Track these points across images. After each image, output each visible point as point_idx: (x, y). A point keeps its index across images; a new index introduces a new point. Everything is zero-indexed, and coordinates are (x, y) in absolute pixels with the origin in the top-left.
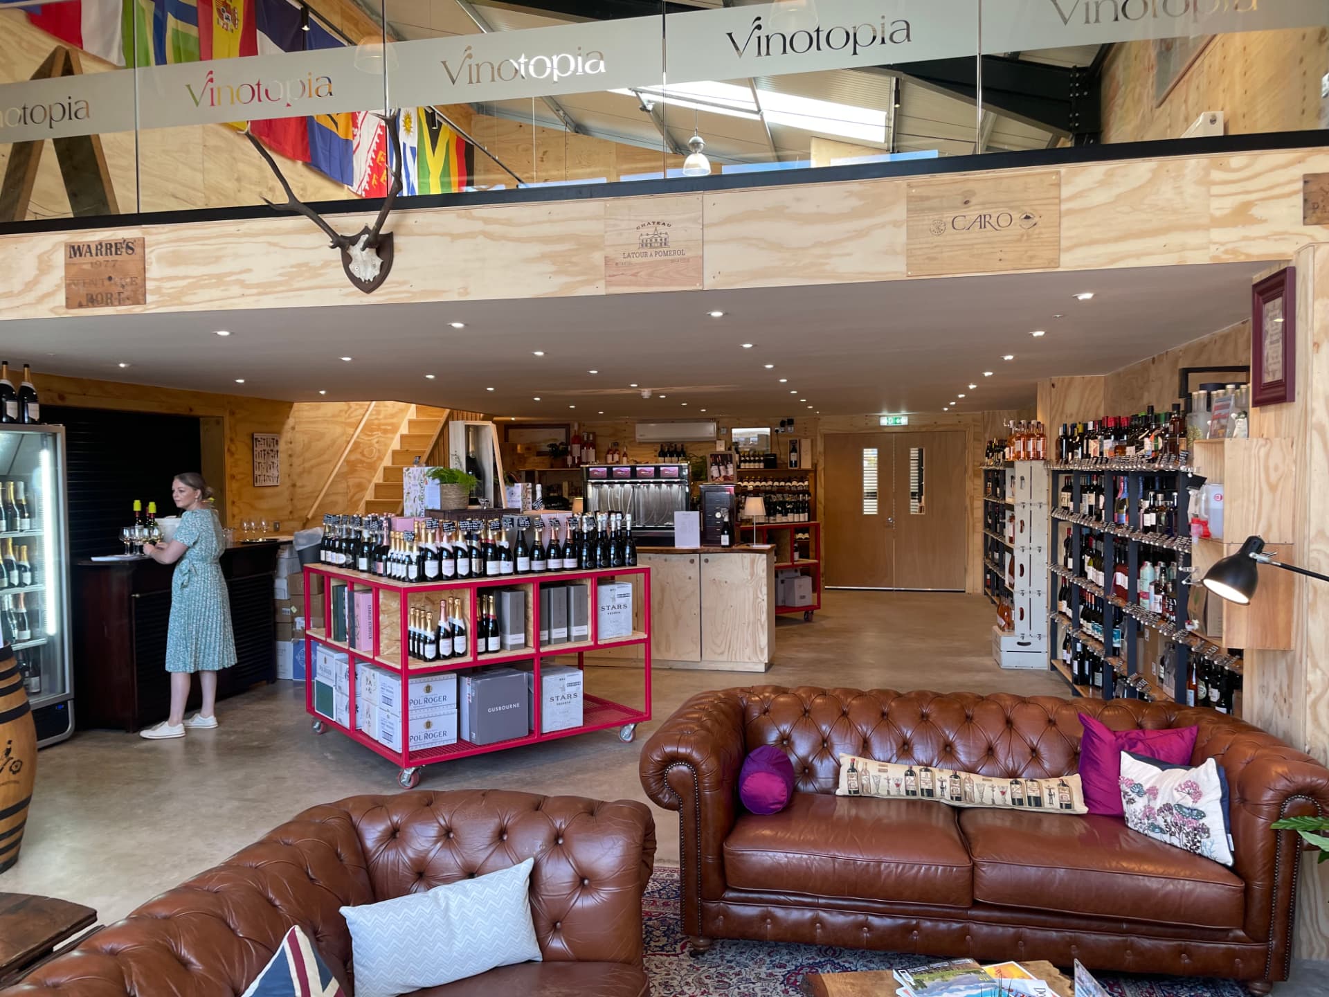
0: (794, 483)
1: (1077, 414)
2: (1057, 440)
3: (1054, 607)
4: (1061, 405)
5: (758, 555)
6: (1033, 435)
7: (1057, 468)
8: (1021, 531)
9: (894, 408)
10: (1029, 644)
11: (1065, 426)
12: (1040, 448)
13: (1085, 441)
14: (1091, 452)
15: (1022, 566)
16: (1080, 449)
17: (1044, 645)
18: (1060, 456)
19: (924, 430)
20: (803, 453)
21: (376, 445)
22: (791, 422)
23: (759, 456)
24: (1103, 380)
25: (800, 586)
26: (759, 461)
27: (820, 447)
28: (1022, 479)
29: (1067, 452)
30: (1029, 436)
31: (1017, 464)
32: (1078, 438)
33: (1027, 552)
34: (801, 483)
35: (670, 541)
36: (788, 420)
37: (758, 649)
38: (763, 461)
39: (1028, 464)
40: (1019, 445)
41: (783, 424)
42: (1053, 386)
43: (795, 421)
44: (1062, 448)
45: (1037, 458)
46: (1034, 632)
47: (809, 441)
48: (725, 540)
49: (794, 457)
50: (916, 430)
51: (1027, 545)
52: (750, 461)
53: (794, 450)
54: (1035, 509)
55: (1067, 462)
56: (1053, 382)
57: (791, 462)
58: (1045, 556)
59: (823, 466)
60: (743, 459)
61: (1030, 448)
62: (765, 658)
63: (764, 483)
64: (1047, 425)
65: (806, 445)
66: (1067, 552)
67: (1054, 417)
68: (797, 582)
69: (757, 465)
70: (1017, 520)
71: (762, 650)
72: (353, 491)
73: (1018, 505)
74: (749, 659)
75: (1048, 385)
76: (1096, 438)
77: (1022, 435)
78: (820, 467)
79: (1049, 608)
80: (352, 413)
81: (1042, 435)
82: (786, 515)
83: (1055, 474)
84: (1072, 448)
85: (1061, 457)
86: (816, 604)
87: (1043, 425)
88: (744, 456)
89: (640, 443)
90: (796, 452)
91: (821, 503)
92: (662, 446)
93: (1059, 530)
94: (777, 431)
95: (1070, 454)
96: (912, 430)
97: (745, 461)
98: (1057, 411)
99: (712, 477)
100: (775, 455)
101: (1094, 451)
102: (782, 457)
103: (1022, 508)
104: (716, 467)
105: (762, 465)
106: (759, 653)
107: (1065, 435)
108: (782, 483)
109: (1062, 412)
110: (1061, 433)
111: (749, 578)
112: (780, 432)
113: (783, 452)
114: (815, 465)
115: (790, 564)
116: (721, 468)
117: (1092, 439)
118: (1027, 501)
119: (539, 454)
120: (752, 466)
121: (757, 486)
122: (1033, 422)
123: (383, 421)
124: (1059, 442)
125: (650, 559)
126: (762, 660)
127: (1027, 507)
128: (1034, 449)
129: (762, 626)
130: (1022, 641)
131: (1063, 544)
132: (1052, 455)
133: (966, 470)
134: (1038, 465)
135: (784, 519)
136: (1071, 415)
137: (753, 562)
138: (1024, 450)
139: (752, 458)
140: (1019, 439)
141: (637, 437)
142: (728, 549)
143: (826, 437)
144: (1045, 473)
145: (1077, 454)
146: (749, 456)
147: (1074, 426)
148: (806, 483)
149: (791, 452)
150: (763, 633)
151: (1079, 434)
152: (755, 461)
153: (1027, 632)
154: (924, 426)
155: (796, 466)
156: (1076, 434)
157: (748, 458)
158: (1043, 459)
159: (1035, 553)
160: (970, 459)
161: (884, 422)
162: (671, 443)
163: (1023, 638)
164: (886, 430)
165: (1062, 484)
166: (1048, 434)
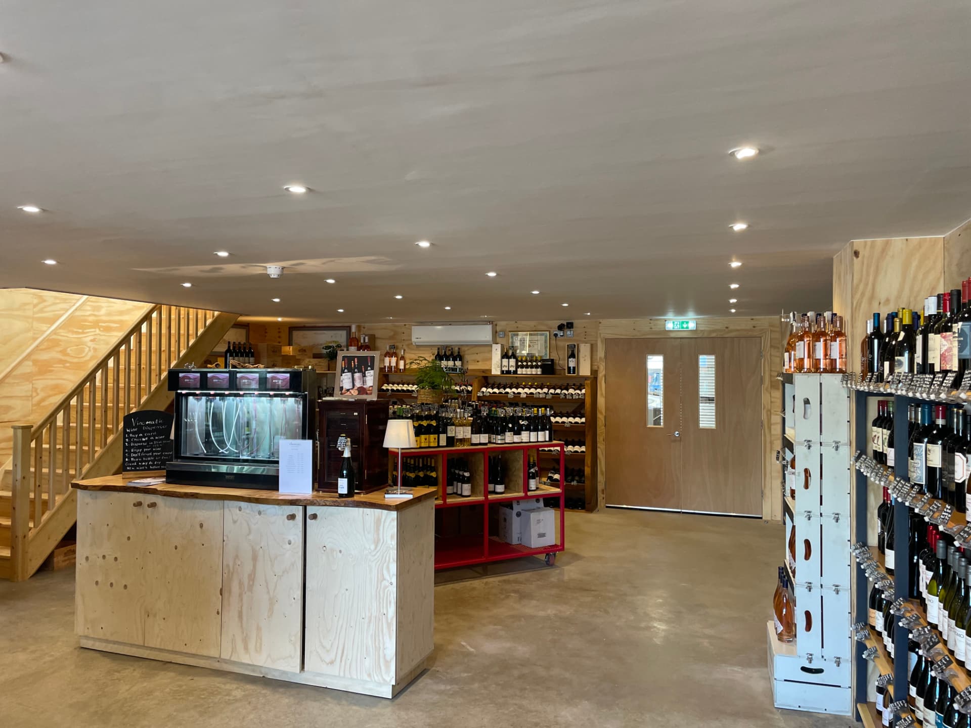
0: (571, 391)
1: (898, 297)
2: (863, 343)
3: (861, 618)
4: (870, 286)
5: (385, 512)
6: (824, 334)
7: (864, 388)
8: (806, 487)
9: (681, 310)
10: (820, 671)
11: (877, 316)
12: (835, 354)
13: (919, 338)
14: (934, 359)
15: (807, 543)
16: (906, 354)
17: (846, 675)
18: (868, 367)
19: (714, 335)
20: (581, 360)
21: (90, 344)
22: (570, 326)
23: (536, 361)
24: (941, 244)
25: (539, 521)
26: (537, 367)
27: (601, 353)
28: (807, 402)
29: (882, 360)
30: (817, 336)
31: (798, 378)
32: (902, 334)
33: (816, 521)
34: (578, 391)
35: (272, 482)
36: (568, 323)
37: (382, 660)
38: (541, 367)
39: (815, 378)
40: (801, 349)
41: (561, 327)
42: (856, 254)
43: (574, 325)
44: (872, 352)
45: (832, 369)
46: (830, 651)
47: (588, 346)
48: (343, 485)
49: (572, 363)
50: (706, 335)
51: (815, 509)
52: (527, 367)
53: (572, 355)
54: (828, 451)
55: (880, 378)
56: (855, 248)
57: (569, 368)
58: (846, 529)
59: (604, 373)
60: (520, 363)
61: (820, 353)
62: (390, 678)
63: (539, 390)
64: (847, 318)
65: (584, 350)
66: (882, 528)
67: (859, 304)
68: (533, 516)
69: (534, 371)
70: (800, 467)
71: (387, 663)
72: (42, 395)
73: (800, 444)
74: (369, 675)
75: (849, 252)
76: (948, 329)
77: (806, 333)
78: (601, 374)
79: (854, 614)
80: (46, 307)
81: (839, 334)
82: (520, 434)
83: (861, 398)
84: (889, 353)
85: (871, 369)
86: (559, 544)
87: (841, 318)
88: (521, 361)
89: (418, 346)
90: (574, 357)
91: (601, 413)
92: (439, 349)
93: (870, 488)
94: (556, 335)
95: (887, 364)
96: (700, 335)
97: (522, 367)
98: (863, 294)
99: (342, 388)
100: (552, 360)
101: (943, 357)
102: (561, 362)
103: (806, 449)
104: (349, 374)
105: (539, 371)
106: (383, 668)
107: (877, 332)
108: (558, 391)
109: (872, 297)
110: (870, 330)
111: (373, 547)
112: (559, 336)
113: (561, 357)
114: (594, 372)
115: (522, 494)
116: (357, 375)
117: (938, 332)
118: (815, 438)
119: (316, 356)
120: (529, 371)
121: (531, 393)
122: (827, 314)
123: (104, 318)
124: (868, 344)
125: (240, 509)
126: (388, 679)
127: (816, 448)
128: (826, 355)
129: (389, 625)
130: (808, 666)
131: (876, 512)
132: (857, 366)
133: (762, 380)
134: (833, 381)
135: (516, 439)
136: (888, 301)
137: (378, 522)
138: (809, 357)
139: (529, 364)
140: (801, 339)
141: (414, 340)
142: (346, 500)
143: (608, 342)
144: (844, 394)
145: (901, 363)
146: (526, 361)
147: (892, 317)
148: (583, 391)
149: (569, 357)
150: (390, 637)
151: (904, 328)
152: (532, 367)
153: (816, 651)
154: (714, 331)
155: (574, 373)
156: (897, 329)
157: (525, 364)
158: (841, 371)
159: (828, 522)
160: (767, 369)
161: (669, 326)
162: (447, 346)
163: (810, 661)
164: (673, 335)
165: (873, 412)
166: (848, 330)
